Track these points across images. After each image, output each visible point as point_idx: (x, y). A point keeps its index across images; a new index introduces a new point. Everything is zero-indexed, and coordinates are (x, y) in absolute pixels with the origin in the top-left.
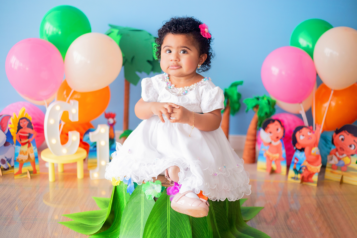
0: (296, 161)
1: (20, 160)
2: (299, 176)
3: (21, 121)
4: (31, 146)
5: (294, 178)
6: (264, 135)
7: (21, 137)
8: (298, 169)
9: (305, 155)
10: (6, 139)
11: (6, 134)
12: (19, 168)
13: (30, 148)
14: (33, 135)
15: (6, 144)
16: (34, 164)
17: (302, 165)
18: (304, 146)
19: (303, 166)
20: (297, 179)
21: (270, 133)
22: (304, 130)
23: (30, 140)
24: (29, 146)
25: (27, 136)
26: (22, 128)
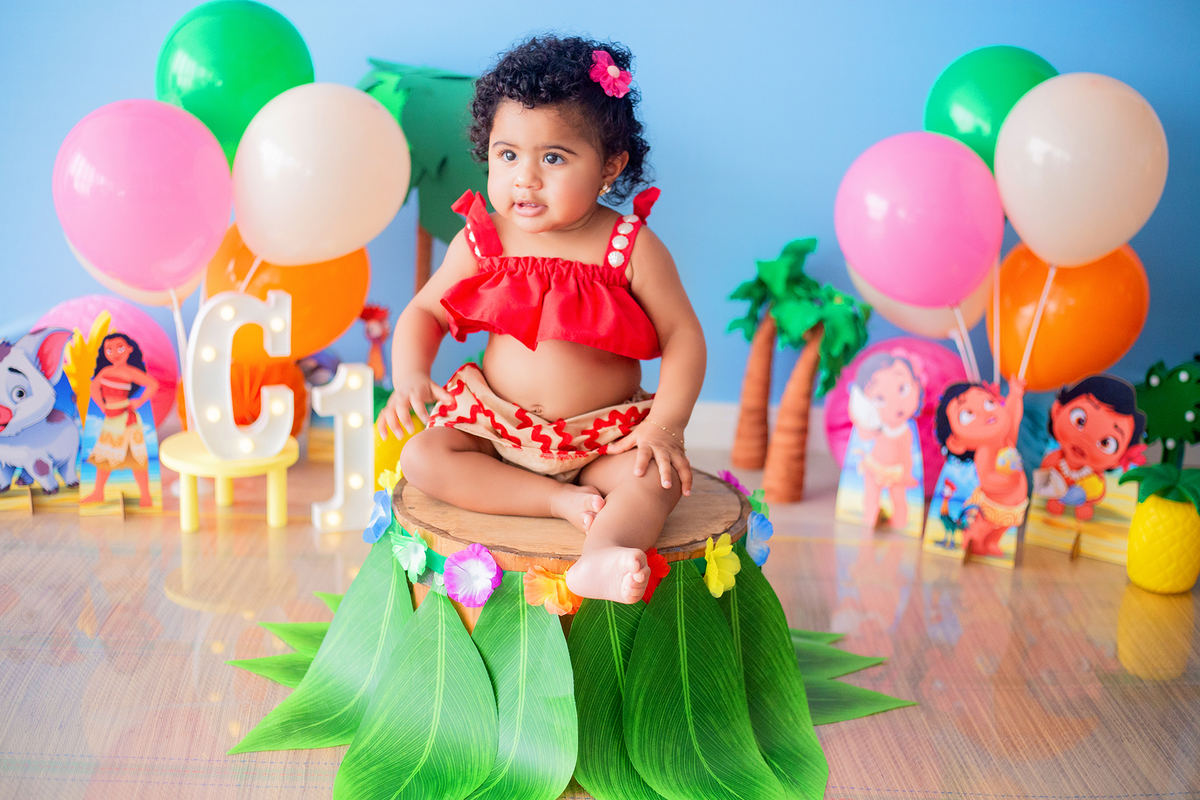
1: (98, 459)
3: (107, 343)
4: (136, 421)
5: (942, 543)
6: (861, 406)
7: (105, 392)
9: (976, 473)
10: (53, 400)
11: (56, 388)
12: (97, 487)
13: (134, 428)
14: (144, 388)
15: (53, 416)
16: (142, 478)
17: (968, 503)
18: (971, 446)
19: (972, 507)
21: (880, 398)
22: (973, 395)
23: (135, 403)
24: (131, 421)
25: (125, 391)
26: (108, 363)
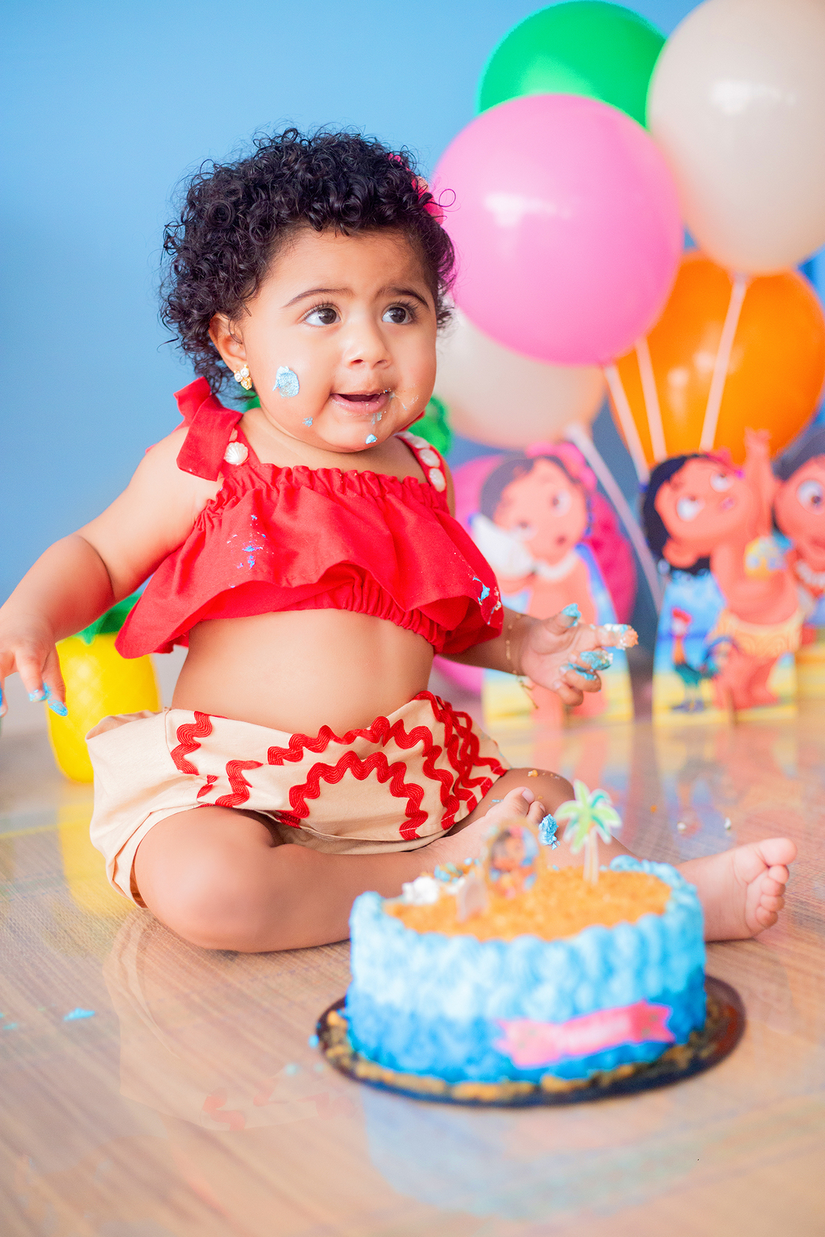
0: (679, 627)
2: (706, 690)
5: (683, 707)
8: (695, 659)
9: (719, 588)
19: (719, 641)
20: (700, 706)
21: (523, 525)
